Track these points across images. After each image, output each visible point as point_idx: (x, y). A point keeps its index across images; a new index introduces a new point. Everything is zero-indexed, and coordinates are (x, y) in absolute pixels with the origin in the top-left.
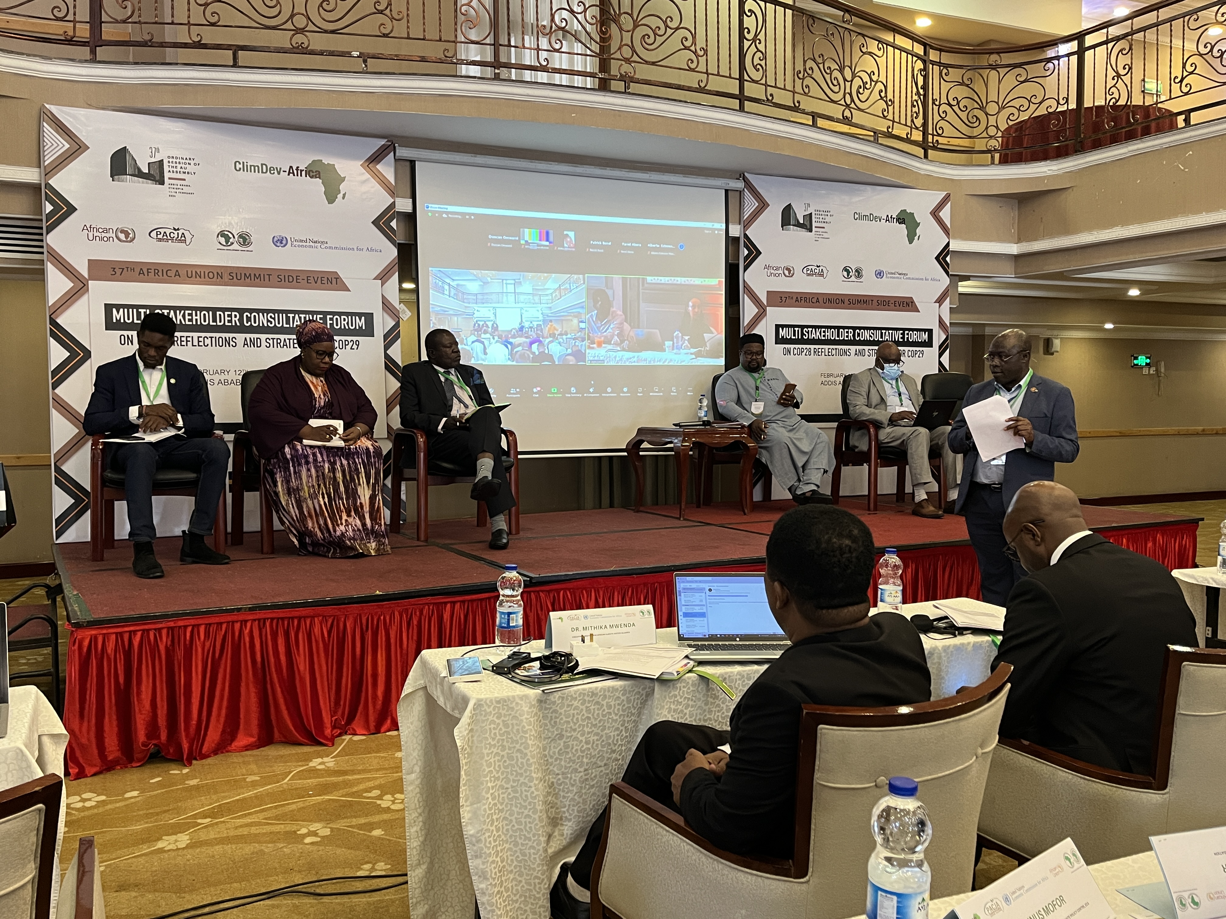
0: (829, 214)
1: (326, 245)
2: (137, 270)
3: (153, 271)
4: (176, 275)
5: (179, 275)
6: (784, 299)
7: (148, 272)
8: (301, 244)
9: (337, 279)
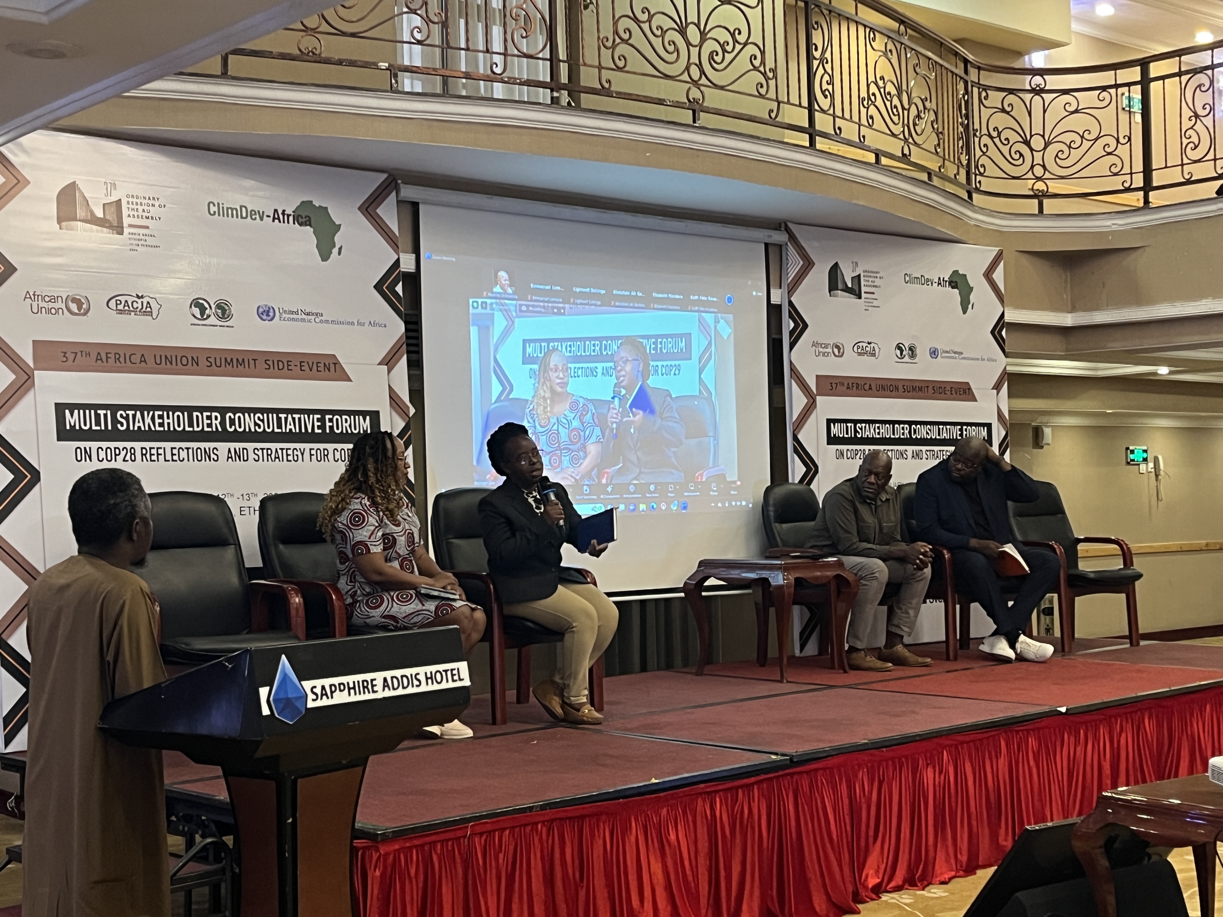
0: (878, 275)
1: (321, 318)
2: (94, 356)
3: (112, 356)
4: (141, 361)
5: (145, 361)
6: (834, 386)
7: (107, 358)
8: (292, 316)
9: (335, 364)
